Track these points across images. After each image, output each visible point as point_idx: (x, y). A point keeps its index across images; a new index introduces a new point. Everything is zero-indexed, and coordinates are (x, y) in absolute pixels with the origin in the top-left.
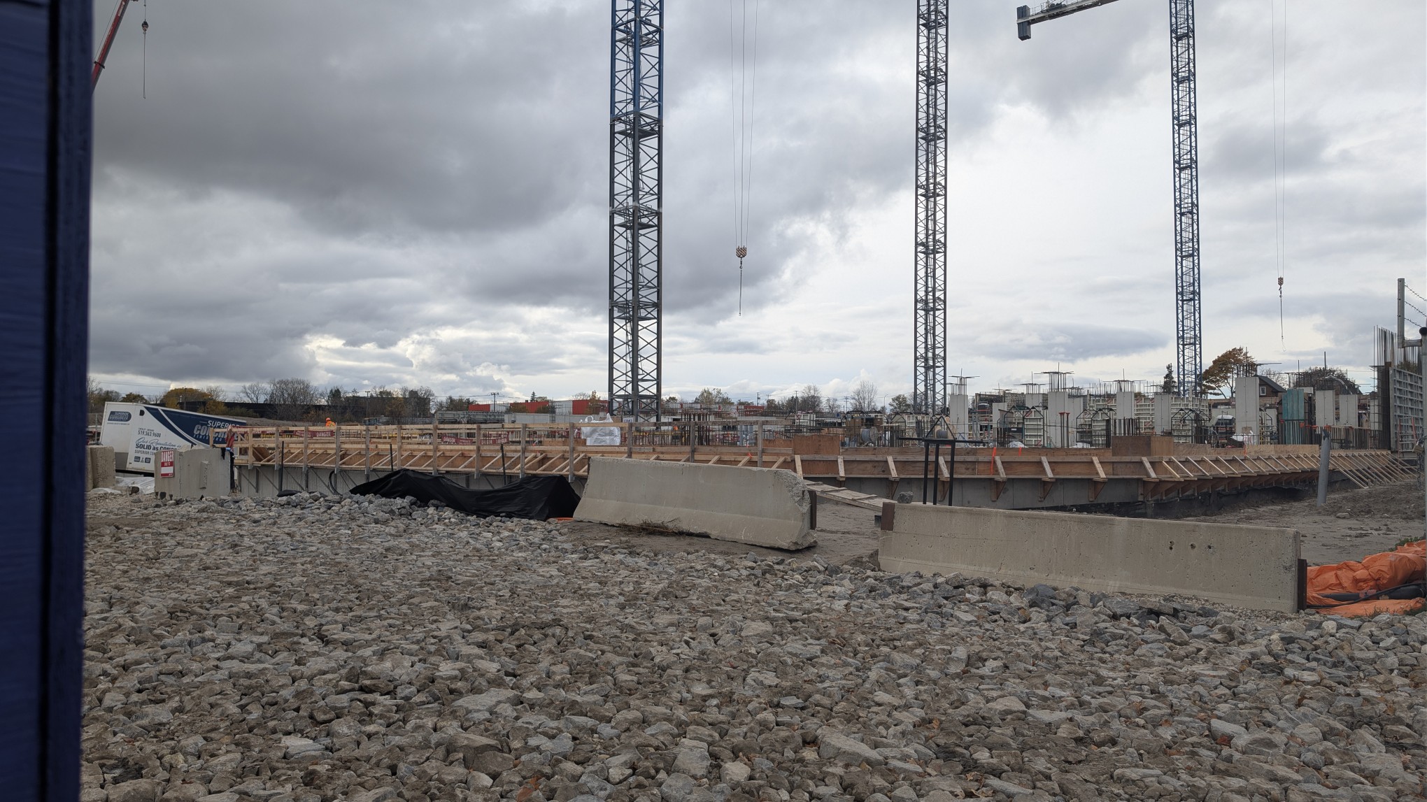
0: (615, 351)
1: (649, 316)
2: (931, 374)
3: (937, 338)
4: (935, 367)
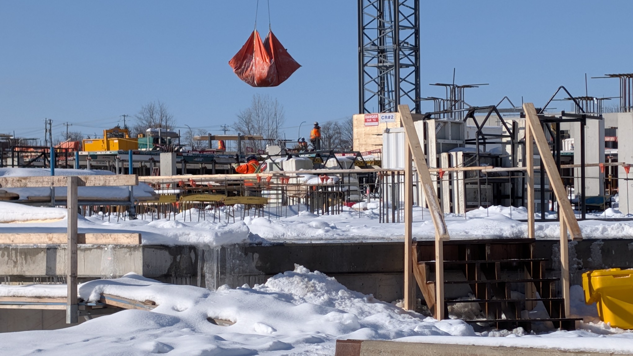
2: (391, 80)
3: (401, 8)
4: (398, 66)
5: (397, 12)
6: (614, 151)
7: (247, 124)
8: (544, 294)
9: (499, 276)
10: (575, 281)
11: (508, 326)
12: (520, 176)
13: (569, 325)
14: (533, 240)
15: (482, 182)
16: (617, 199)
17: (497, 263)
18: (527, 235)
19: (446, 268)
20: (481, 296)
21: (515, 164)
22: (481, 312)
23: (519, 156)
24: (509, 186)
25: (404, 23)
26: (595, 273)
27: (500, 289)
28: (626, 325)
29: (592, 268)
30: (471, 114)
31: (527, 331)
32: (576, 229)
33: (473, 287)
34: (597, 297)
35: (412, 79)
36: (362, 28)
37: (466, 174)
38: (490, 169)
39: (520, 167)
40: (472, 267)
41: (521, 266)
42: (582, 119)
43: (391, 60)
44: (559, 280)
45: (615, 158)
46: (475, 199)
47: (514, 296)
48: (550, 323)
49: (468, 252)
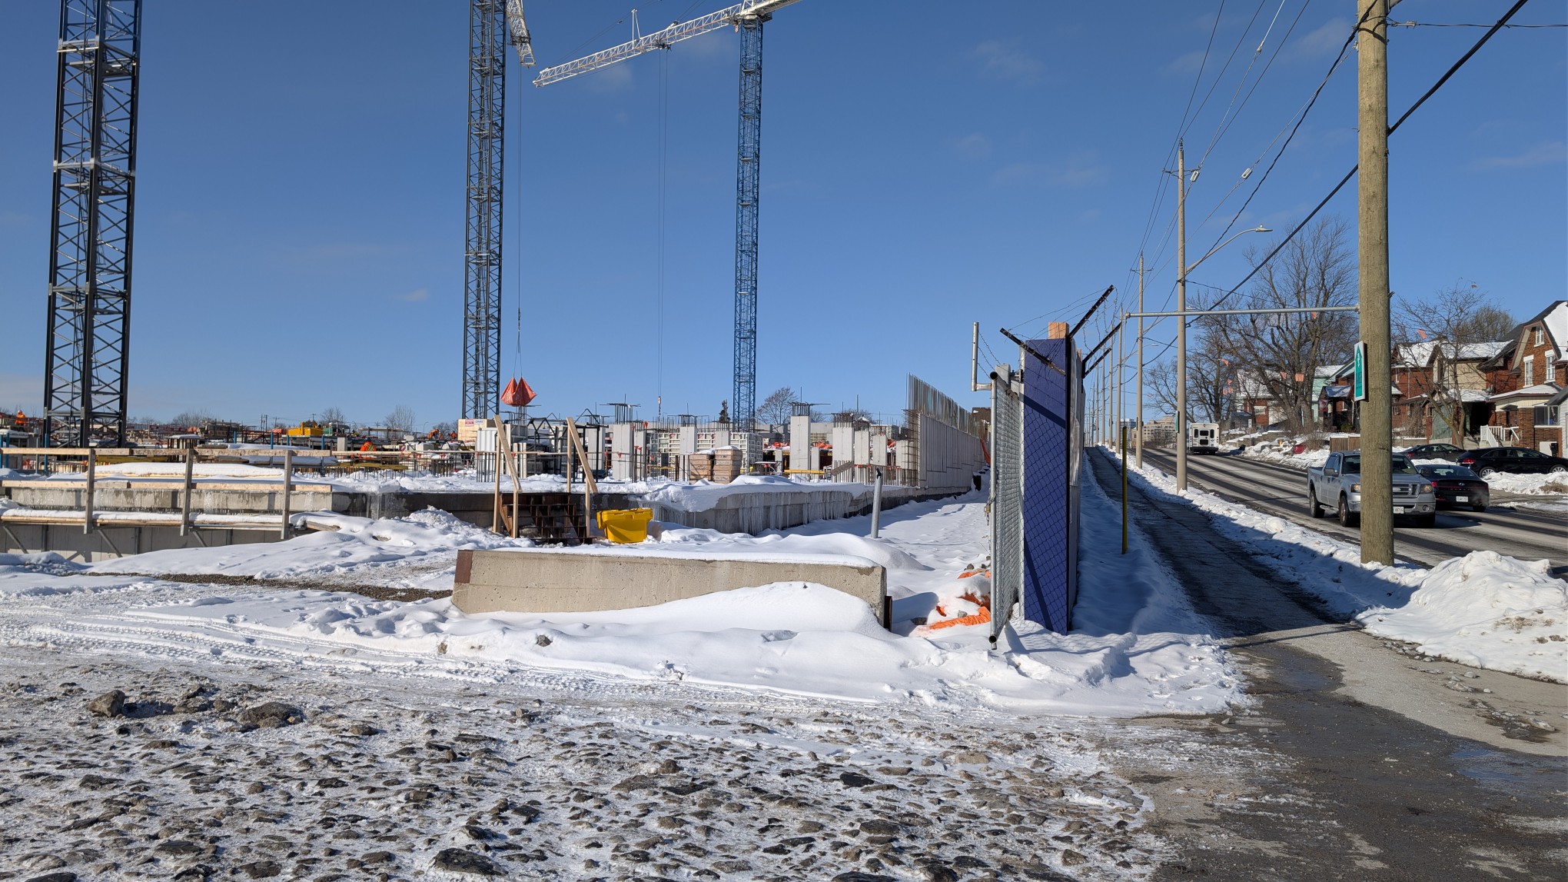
0: (55, 352)
1: (111, 309)
2: (482, 400)
3: (489, 360)
4: (486, 392)
5: (487, 362)
6: (609, 445)
7: (392, 422)
8: (575, 523)
9: (550, 514)
10: (593, 517)
11: (555, 542)
12: (559, 458)
13: (589, 541)
14: (570, 494)
15: (537, 460)
16: (611, 471)
17: (549, 506)
18: (566, 490)
19: (520, 509)
20: (539, 524)
21: (556, 451)
22: (538, 534)
23: (559, 446)
24: (552, 463)
25: (491, 368)
26: (605, 512)
27: (550, 521)
28: (620, 541)
29: (603, 510)
30: (532, 422)
31: (565, 545)
32: (595, 487)
33: (534, 519)
34: (605, 525)
35: (495, 400)
36: (465, 370)
37: (528, 455)
38: (542, 453)
39: (559, 452)
40: (534, 508)
41: (562, 508)
42: (598, 427)
43: (482, 389)
44: (584, 516)
45: (610, 449)
46: (533, 470)
47: (558, 525)
48: (578, 540)
49: (532, 499)
